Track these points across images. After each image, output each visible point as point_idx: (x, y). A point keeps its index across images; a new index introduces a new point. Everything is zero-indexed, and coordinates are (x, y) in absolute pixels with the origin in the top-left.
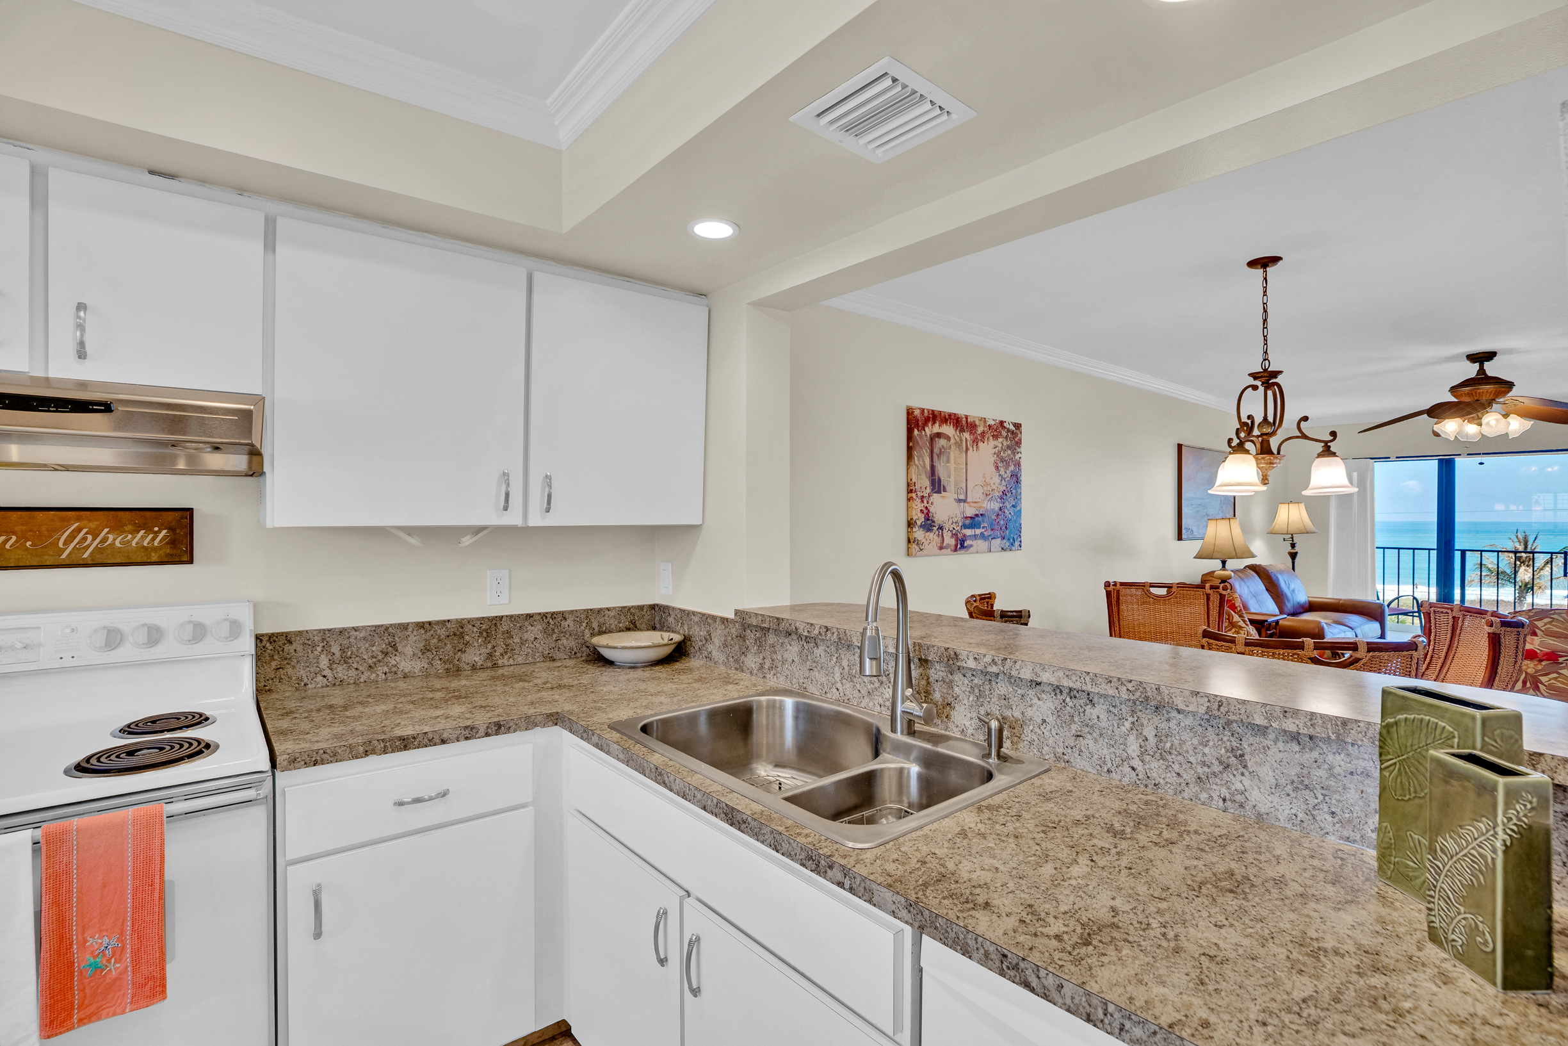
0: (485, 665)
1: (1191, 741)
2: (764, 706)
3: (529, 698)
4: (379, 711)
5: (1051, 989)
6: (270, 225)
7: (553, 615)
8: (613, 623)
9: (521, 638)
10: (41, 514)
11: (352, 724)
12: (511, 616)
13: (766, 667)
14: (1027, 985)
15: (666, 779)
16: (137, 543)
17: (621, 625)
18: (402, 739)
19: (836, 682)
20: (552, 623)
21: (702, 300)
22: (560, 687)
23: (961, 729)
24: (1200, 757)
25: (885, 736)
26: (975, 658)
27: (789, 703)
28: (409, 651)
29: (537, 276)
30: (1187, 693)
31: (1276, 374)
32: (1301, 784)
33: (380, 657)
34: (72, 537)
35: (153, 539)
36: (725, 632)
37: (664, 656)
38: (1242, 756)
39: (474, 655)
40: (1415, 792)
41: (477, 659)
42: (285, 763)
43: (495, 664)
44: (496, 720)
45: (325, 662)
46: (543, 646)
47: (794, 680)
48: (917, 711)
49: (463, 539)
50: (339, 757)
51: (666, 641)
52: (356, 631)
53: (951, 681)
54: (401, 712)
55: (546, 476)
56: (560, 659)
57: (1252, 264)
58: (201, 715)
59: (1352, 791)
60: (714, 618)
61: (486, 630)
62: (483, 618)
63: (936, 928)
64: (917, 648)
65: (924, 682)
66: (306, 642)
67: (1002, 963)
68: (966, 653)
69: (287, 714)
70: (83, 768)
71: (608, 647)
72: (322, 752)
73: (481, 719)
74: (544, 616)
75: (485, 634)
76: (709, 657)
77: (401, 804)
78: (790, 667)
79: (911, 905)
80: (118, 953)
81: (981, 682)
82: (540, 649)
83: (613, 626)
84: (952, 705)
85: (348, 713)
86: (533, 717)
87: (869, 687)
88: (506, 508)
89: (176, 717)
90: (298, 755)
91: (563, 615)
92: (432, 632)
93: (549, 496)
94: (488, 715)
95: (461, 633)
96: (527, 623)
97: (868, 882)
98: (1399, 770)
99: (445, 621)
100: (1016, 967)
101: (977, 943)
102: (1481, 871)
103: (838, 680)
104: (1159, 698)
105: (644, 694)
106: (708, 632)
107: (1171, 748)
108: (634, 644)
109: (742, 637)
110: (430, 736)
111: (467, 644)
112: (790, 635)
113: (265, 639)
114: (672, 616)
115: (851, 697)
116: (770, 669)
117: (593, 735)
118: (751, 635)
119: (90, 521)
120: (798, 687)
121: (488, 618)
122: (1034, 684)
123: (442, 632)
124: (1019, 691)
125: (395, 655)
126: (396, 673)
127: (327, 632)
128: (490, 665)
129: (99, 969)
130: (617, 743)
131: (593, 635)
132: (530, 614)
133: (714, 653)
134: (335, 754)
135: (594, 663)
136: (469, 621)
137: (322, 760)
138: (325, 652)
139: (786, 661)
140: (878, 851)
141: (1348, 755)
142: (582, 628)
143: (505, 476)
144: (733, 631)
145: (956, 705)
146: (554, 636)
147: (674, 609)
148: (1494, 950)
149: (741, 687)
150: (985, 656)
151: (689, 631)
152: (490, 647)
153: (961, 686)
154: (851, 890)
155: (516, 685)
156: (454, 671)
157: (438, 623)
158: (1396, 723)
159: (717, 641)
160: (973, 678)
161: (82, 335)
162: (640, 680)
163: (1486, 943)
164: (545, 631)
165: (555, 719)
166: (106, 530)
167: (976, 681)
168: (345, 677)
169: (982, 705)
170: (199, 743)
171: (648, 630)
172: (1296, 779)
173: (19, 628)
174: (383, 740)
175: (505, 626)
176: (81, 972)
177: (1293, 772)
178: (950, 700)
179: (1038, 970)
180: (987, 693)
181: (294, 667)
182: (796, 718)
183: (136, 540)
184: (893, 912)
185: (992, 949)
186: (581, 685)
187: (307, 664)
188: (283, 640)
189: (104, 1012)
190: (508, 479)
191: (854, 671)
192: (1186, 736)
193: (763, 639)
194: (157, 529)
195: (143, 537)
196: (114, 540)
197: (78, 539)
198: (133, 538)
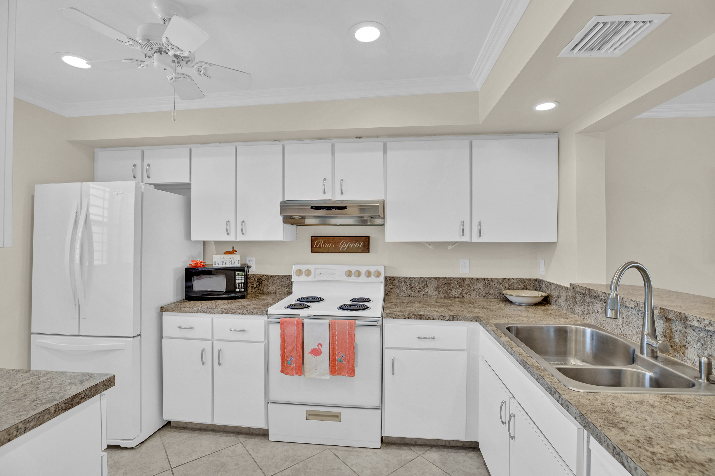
0: (459, 297)
2: (574, 330)
3: (469, 310)
4: (417, 306)
5: (632, 468)
6: (385, 145)
7: (488, 279)
8: (516, 285)
9: (474, 287)
10: (336, 238)
11: (407, 309)
12: (470, 278)
13: (585, 313)
15: (506, 347)
16: (356, 246)
17: (519, 287)
18: (420, 315)
19: (619, 325)
20: (487, 283)
21: (556, 135)
22: (484, 308)
23: (692, 362)
25: (637, 355)
26: (698, 321)
27: (588, 331)
28: (431, 287)
29: (474, 143)
33: (422, 289)
34: (342, 244)
35: (360, 245)
36: (567, 294)
37: (537, 303)
39: (455, 292)
41: (456, 294)
42: (386, 316)
43: (463, 296)
44: (453, 315)
45: (405, 288)
46: (483, 291)
47: (598, 321)
48: (654, 344)
49: (449, 247)
50: (400, 317)
51: (540, 295)
52: (414, 278)
53: (686, 333)
54: (423, 307)
55: (479, 222)
56: (490, 298)
58: (369, 299)
60: (562, 287)
61: (460, 283)
62: (459, 278)
63: (590, 428)
64: (662, 311)
65: (668, 331)
66: (399, 280)
67: (614, 450)
68: (692, 317)
69: (391, 303)
70: (341, 308)
71: (511, 295)
72: (395, 315)
73: (448, 314)
74: (483, 279)
75: (459, 284)
76: (559, 306)
77: (419, 338)
78: (596, 315)
79: (581, 416)
80: (345, 359)
81: (705, 336)
82: (482, 293)
83: (515, 287)
84: (686, 346)
85: (407, 305)
86: (467, 317)
87: (637, 330)
88: (463, 235)
89: (363, 299)
90: (389, 314)
91: (492, 280)
92: (440, 281)
93: (480, 230)
94: (451, 313)
95: (450, 283)
96: (476, 282)
97: (567, 402)
99: (444, 278)
100: (618, 454)
101: (604, 439)
103: (620, 324)
105: (518, 316)
106: (559, 293)
108: (523, 295)
109: (574, 297)
110: (429, 316)
111: (452, 287)
112: (596, 298)
113: (388, 278)
114: (544, 285)
115: (628, 334)
116: (587, 314)
117: (487, 326)
118: (578, 296)
119: (346, 240)
120: (600, 325)
121: (461, 278)
123: (443, 282)
125: (427, 288)
126: (427, 295)
127: (405, 278)
128: (461, 296)
129: (341, 362)
130: (493, 331)
131: (505, 289)
132: (477, 278)
133: (562, 304)
134: (399, 316)
135: (504, 301)
136: (453, 278)
137: (396, 317)
138: (405, 285)
139: (595, 311)
140: (582, 394)
142: (501, 286)
143: (463, 223)
144: (570, 294)
145: (689, 347)
146: (488, 288)
147: (545, 281)
149: (569, 320)
150: (704, 320)
151: (551, 292)
152: (461, 290)
153: (692, 336)
154: (561, 404)
155: (467, 305)
156: (448, 297)
157: (442, 278)
159: (563, 298)
160: (699, 332)
161: (342, 188)
162: (520, 310)
164: (484, 285)
165: (476, 319)
166: (349, 242)
167: (702, 335)
168: (411, 294)
169: (706, 350)
170: (366, 306)
171: (533, 290)
173: (331, 269)
174: (414, 315)
175: (467, 282)
176: (337, 361)
178: (685, 343)
179: (627, 458)
180: (709, 343)
181: (396, 289)
182: (592, 339)
183: (356, 245)
184: (575, 417)
185: (610, 443)
186: (493, 309)
187: (400, 288)
188: (393, 279)
189: (342, 374)
190: (463, 224)
191: (629, 320)
193: (584, 299)
194: (360, 242)
195: (357, 245)
196: (351, 245)
197: (343, 245)
198: (355, 245)
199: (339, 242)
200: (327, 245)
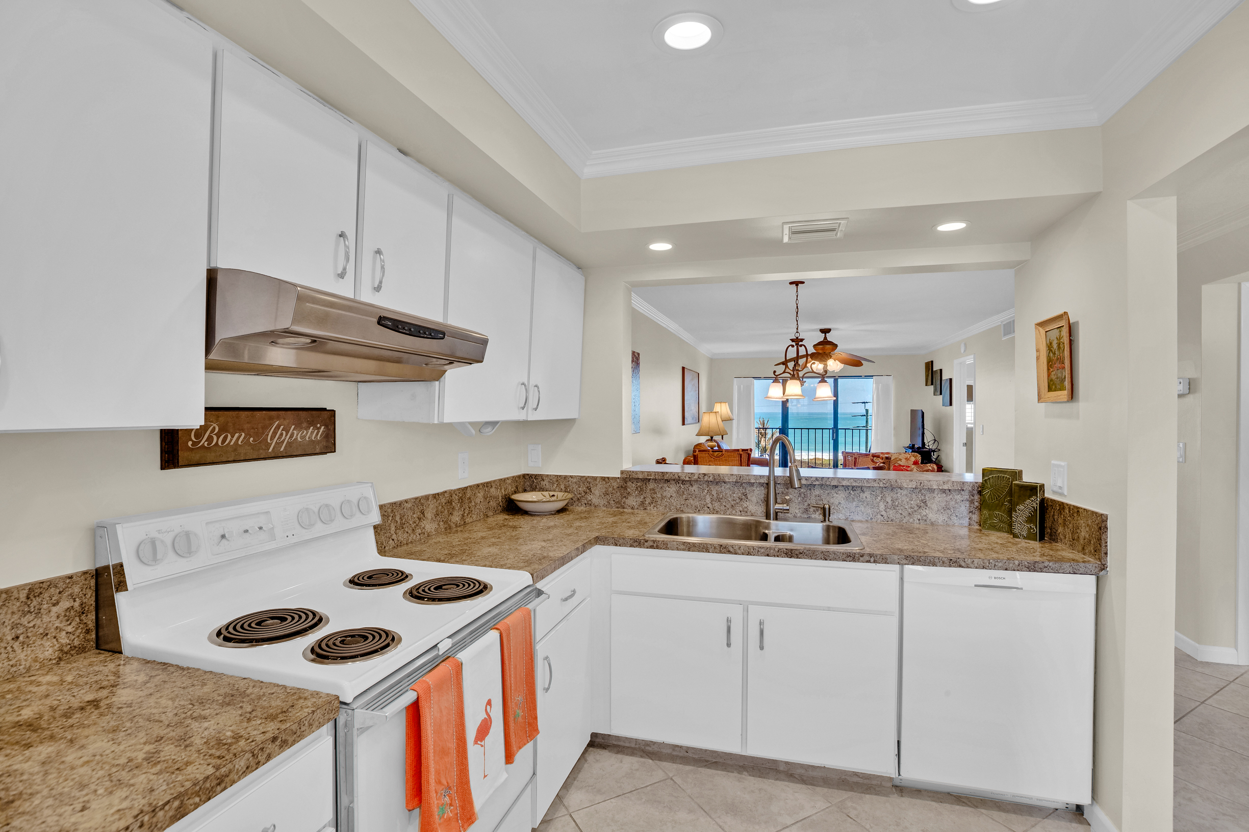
1: (906, 499)
5: (969, 564)
12: (471, 486)
14: (960, 566)
16: (309, 438)
24: (909, 505)
30: (908, 481)
31: (802, 340)
32: (946, 508)
35: (317, 434)
38: (925, 502)
40: (997, 498)
46: (484, 507)
57: (791, 283)
59: (963, 507)
76: (588, 504)
82: (482, 509)
86: (591, 540)
97: (884, 556)
98: (990, 493)
102: (1032, 511)
104: (897, 485)
107: (898, 504)
109: (623, 487)
116: (650, 503)
120: (675, 510)
122: (834, 487)
124: (826, 492)
128: (463, 523)
133: (595, 500)
139: (665, 497)
141: (961, 495)
144: (614, 484)
148: (1037, 532)
153: (793, 494)
154: (874, 562)
158: (989, 479)
159: (597, 492)
163: (1034, 531)
166: (293, 427)
167: (802, 490)
169: (806, 501)
172: (944, 507)
175: (468, 494)
177: (943, 504)
183: (309, 434)
192: (904, 498)
193: (644, 486)
194: (319, 425)
195: (312, 433)
196: (297, 435)
197: (278, 435)
198: (307, 433)
199: (266, 428)
200: (233, 437)
